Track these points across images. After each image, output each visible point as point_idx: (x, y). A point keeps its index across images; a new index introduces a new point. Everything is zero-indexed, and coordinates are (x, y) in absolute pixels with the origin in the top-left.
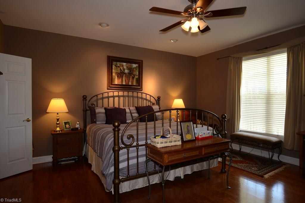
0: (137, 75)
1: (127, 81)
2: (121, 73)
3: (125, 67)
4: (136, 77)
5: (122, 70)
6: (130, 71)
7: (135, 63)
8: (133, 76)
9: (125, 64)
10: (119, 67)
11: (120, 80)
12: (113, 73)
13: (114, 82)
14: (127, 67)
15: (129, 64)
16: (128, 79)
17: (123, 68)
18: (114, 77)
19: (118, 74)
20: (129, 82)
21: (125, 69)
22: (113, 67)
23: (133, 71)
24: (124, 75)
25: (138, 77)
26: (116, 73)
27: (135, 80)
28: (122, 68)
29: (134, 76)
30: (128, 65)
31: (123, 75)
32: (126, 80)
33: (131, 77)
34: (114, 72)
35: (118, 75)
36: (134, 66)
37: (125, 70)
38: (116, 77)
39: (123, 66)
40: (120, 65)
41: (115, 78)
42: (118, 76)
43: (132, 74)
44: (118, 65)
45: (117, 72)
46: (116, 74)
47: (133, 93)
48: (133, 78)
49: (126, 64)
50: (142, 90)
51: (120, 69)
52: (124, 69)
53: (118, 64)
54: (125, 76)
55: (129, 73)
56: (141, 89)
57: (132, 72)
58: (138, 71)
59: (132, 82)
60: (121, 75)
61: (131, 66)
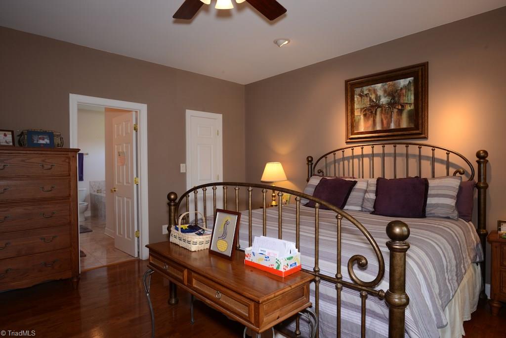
0: (410, 104)
1: (385, 122)
2: (372, 106)
3: (380, 93)
4: (408, 108)
5: (375, 100)
6: (393, 98)
7: (405, 76)
8: (400, 107)
9: (379, 85)
10: (367, 97)
11: (370, 122)
12: (356, 111)
13: (358, 129)
14: (385, 91)
15: (391, 83)
16: (388, 116)
17: (377, 95)
18: (356, 119)
19: (365, 110)
20: (389, 123)
21: (380, 97)
22: (356, 99)
23: (399, 96)
24: (379, 110)
25: (412, 107)
26: (361, 109)
27: (405, 116)
28: (373, 97)
29: (402, 106)
30: (386, 87)
31: (376, 110)
32: (384, 119)
33: (395, 110)
34: (357, 109)
35: (364, 113)
36: (403, 82)
37: (380, 99)
38: (362, 117)
39: (375, 91)
40: (369, 90)
41: (359, 120)
42: (365, 115)
43: (399, 103)
44: (366, 92)
45: (362, 107)
46: (361, 111)
47: (395, 146)
48: (400, 112)
49: (383, 86)
50: (426, 138)
51: (370, 98)
52: (378, 98)
53: (365, 90)
54: (381, 112)
55: (389, 104)
56: (423, 136)
57: (396, 99)
58: (413, 92)
59: (398, 122)
60: (371, 111)
61: (394, 85)
